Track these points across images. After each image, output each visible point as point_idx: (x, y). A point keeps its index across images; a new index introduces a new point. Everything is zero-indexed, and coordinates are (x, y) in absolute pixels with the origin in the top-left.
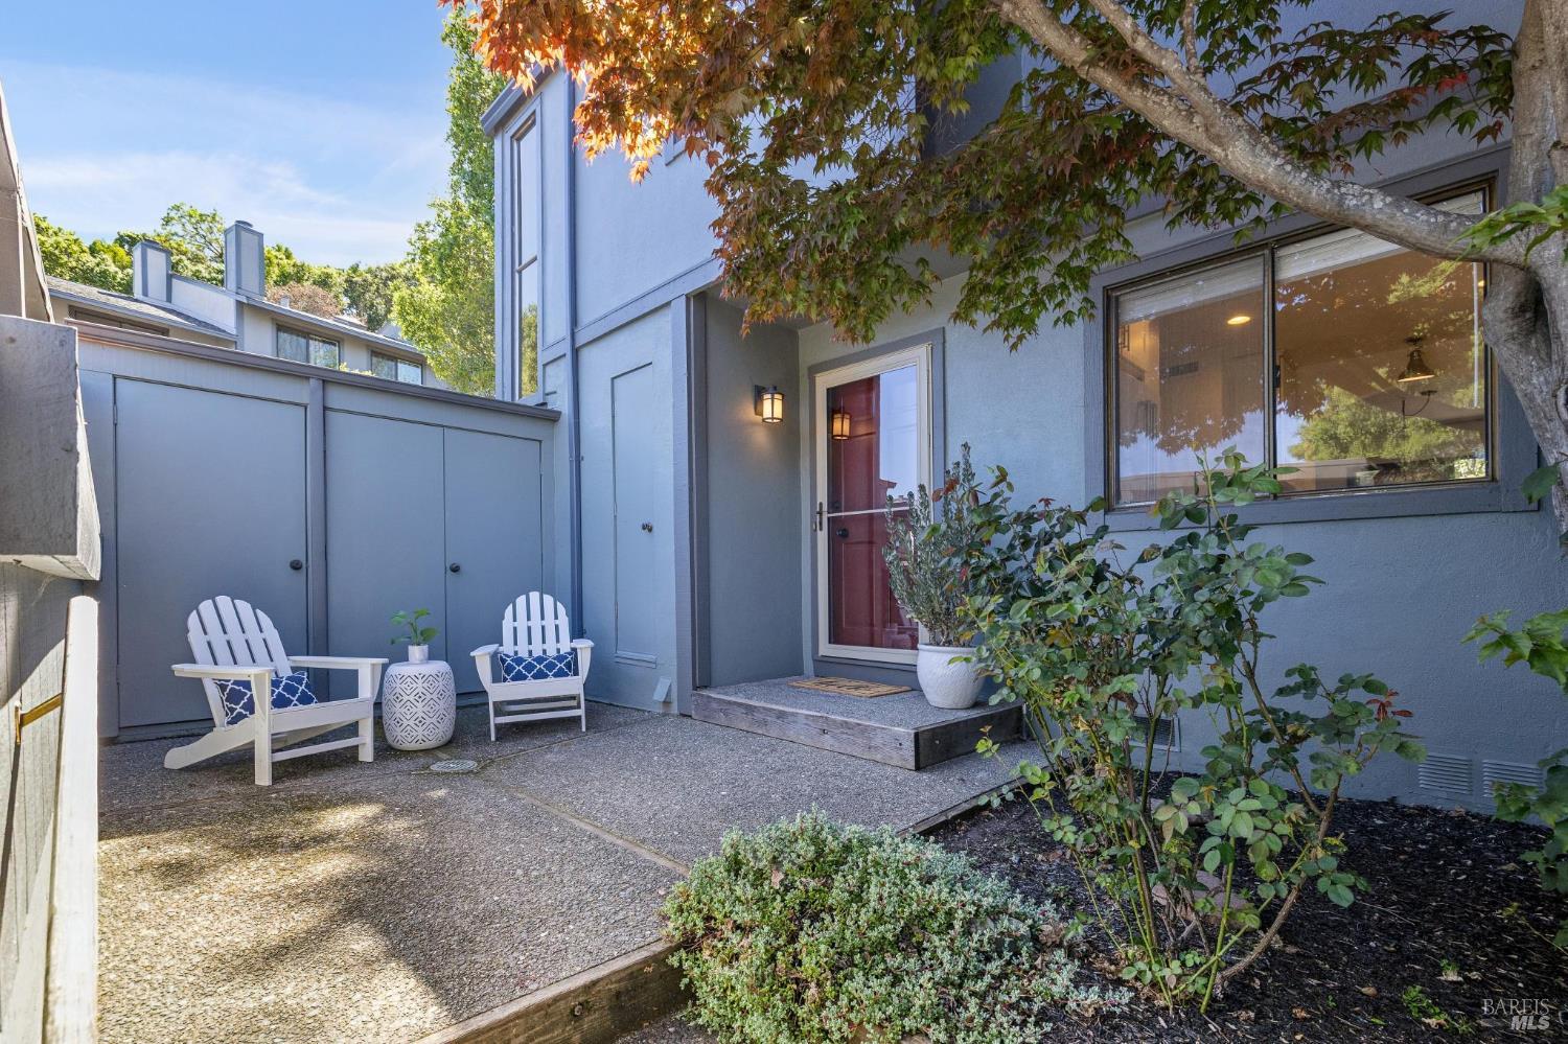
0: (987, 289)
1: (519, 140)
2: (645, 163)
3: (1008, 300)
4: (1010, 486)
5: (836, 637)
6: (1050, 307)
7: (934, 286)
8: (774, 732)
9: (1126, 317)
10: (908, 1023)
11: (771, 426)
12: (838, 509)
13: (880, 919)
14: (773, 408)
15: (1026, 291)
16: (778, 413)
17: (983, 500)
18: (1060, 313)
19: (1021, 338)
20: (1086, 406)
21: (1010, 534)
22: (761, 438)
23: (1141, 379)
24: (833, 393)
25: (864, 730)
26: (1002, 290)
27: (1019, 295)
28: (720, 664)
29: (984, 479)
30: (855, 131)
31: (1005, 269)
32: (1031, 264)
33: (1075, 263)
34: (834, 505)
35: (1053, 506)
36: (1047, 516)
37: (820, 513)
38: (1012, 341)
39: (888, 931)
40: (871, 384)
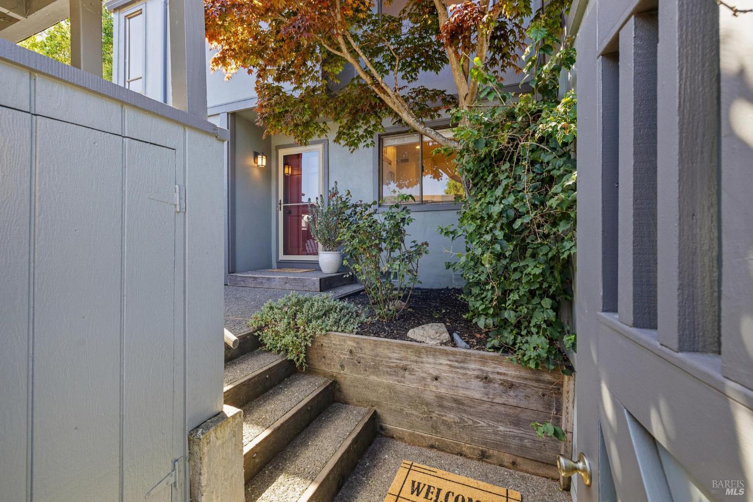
0: (344, 134)
1: (129, 18)
2: (230, 75)
3: (350, 138)
4: (351, 196)
5: (286, 252)
6: (363, 141)
7: (328, 131)
8: (266, 286)
9: (385, 145)
10: (327, 328)
11: (261, 169)
12: (287, 203)
13: (317, 311)
14: (262, 161)
15: (355, 136)
16: (264, 164)
17: (343, 200)
18: (365, 144)
19: (354, 149)
20: (373, 172)
21: (351, 210)
22: (256, 173)
23: (390, 164)
24: (286, 157)
25: (301, 280)
26: (348, 135)
27: (353, 137)
28: (239, 264)
29: (342, 193)
30: (306, 81)
31: (350, 128)
32: (357, 127)
33: (369, 129)
34: (286, 201)
35: (362, 203)
36: (361, 205)
37: (280, 204)
38: (351, 150)
39: (321, 313)
40: (299, 156)
